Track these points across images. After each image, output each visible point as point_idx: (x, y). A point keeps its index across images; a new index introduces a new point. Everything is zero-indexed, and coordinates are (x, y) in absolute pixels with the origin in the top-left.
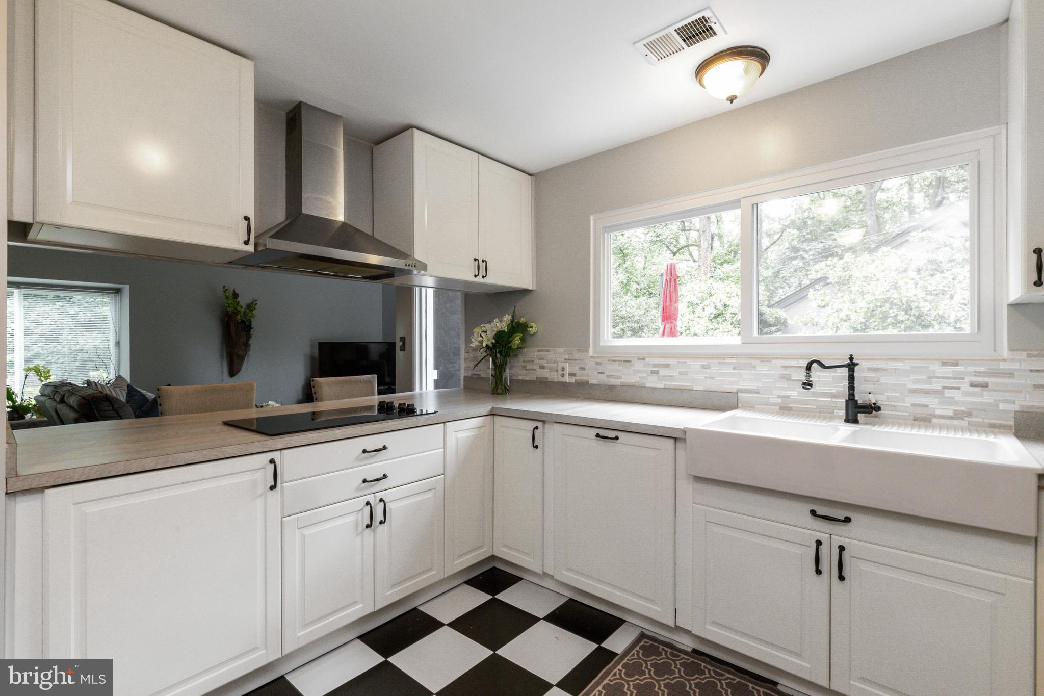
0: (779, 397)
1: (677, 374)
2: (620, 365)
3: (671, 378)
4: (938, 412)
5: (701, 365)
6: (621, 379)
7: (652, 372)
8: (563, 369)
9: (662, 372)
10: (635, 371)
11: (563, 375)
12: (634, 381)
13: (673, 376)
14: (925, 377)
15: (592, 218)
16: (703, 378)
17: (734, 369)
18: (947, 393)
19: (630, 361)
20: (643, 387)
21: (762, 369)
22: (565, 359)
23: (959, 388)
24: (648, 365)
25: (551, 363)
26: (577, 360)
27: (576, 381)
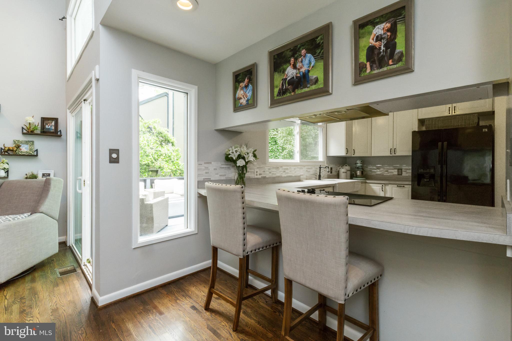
2: (275, 169)
3: (288, 173)
5: (294, 168)
6: (276, 174)
8: (257, 172)
9: (286, 171)
11: (257, 175)
16: (294, 172)
17: (300, 169)
21: (304, 169)
22: (257, 168)
24: (283, 169)
25: (252, 170)
26: (262, 168)
27: (262, 177)
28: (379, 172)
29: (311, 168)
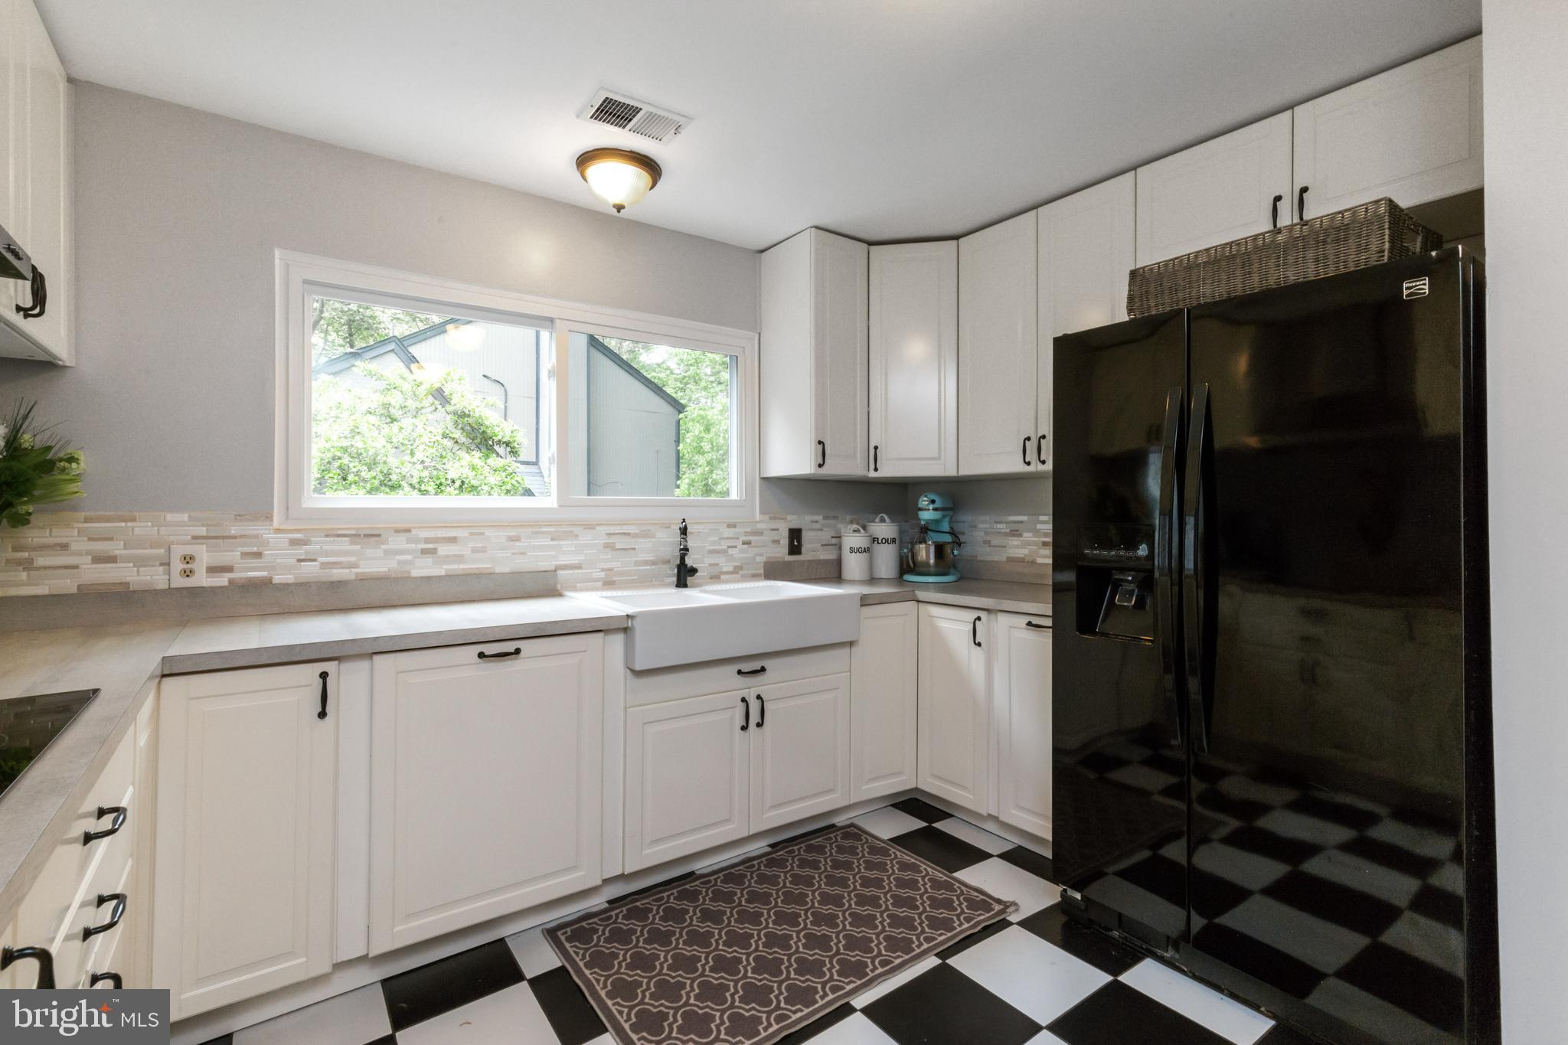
0: (603, 570)
1: (469, 552)
2: (352, 543)
3: (459, 558)
4: (725, 569)
5: (507, 536)
6: (358, 567)
7: (424, 552)
8: (188, 559)
9: (443, 550)
10: (387, 553)
11: (188, 574)
12: (386, 570)
13: (462, 556)
14: (716, 539)
15: (277, 253)
16: (510, 555)
17: (552, 539)
18: (730, 551)
19: (379, 535)
20: (406, 579)
21: (586, 537)
22: (196, 538)
23: (735, 547)
24: (417, 541)
25: (147, 549)
26: (235, 537)
27: (231, 581)
28: (1017, 547)
29: (645, 535)
